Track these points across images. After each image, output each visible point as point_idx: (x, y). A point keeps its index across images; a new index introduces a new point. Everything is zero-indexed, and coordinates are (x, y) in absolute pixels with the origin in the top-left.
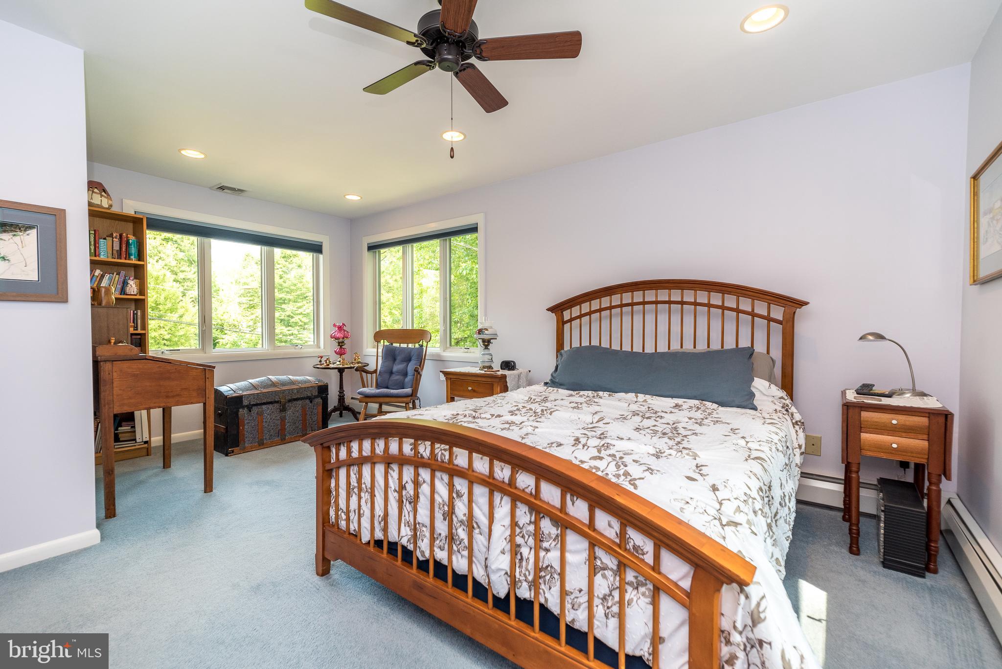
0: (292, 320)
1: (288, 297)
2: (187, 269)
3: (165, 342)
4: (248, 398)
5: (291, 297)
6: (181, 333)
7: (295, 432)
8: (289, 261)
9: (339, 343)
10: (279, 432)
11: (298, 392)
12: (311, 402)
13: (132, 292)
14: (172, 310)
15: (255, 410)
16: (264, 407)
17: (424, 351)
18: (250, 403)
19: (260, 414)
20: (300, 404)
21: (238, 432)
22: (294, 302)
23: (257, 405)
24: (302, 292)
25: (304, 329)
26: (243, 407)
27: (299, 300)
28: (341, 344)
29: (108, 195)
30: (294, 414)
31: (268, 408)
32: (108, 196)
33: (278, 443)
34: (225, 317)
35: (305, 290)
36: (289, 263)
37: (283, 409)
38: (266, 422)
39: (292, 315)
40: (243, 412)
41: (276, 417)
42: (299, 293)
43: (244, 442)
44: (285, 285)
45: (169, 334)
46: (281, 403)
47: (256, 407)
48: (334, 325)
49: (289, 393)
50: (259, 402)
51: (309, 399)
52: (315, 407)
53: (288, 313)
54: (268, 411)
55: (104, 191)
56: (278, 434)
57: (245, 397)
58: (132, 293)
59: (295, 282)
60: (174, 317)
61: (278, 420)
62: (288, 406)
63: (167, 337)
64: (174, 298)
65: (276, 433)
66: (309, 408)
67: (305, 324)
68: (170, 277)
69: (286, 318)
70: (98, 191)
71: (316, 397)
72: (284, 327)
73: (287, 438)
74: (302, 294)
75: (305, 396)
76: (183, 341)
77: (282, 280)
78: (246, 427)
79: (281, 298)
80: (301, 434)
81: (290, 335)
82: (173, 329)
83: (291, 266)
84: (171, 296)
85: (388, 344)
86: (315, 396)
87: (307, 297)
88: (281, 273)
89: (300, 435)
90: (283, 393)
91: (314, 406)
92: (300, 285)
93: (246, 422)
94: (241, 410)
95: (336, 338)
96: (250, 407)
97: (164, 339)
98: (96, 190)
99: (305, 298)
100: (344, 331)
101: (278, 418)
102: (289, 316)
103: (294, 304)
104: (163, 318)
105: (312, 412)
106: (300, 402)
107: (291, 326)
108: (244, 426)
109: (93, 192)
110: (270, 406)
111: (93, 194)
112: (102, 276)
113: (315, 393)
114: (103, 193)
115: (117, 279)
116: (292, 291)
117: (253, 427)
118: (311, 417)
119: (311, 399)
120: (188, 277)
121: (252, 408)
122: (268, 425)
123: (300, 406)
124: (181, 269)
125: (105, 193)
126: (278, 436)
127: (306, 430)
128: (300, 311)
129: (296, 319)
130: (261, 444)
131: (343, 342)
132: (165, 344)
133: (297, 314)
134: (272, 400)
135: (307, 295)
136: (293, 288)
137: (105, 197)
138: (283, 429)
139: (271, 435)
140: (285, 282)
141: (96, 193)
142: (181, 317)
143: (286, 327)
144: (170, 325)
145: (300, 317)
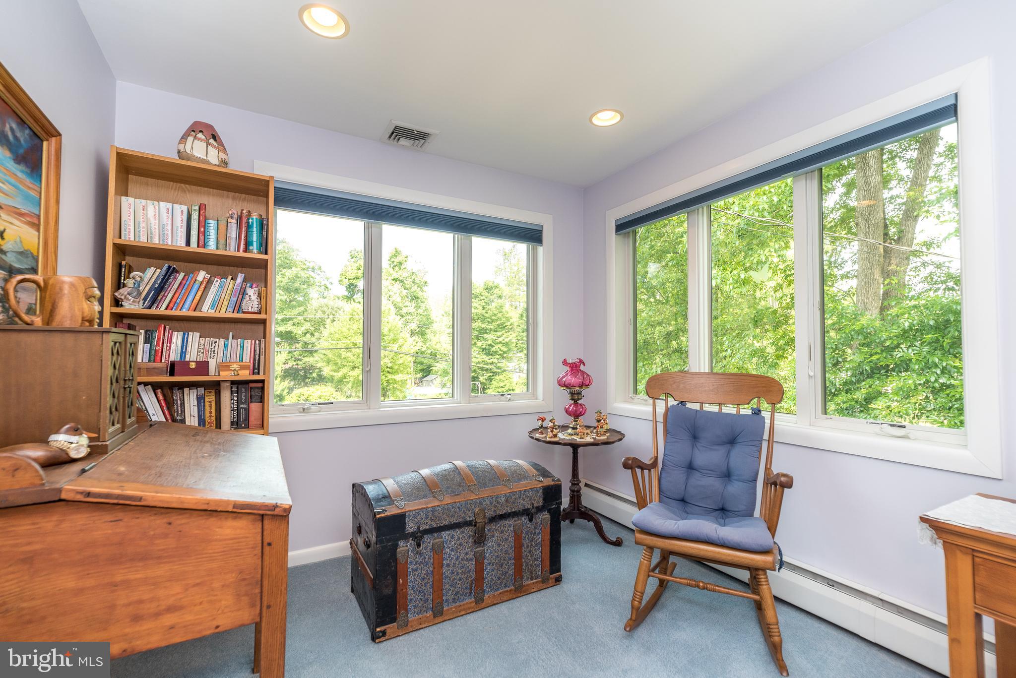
0: (493, 349)
1: (489, 327)
2: (409, 304)
3: (388, 369)
4: (415, 517)
5: (492, 327)
6: (401, 361)
7: (501, 583)
8: (491, 292)
9: (572, 394)
10: (471, 585)
11: (507, 501)
12: (531, 520)
13: (250, 308)
14: (394, 341)
15: (429, 541)
16: (445, 534)
17: (767, 425)
18: (419, 528)
19: (438, 550)
20: (510, 526)
21: (395, 591)
22: (495, 331)
23: (431, 531)
24: (502, 321)
25: (503, 358)
26: (406, 537)
27: (499, 330)
28: (576, 396)
29: (221, 144)
30: (499, 545)
31: (453, 537)
32: (221, 147)
33: (469, 608)
34: (438, 347)
35: (504, 319)
36: (491, 295)
37: (480, 539)
38: (448, 565)
39: (493, 344)
40: (405, 547)
41: (467, 553)
42: (499, 322)
43: (407, 610)
44: (487, 315)
45: (391, 362)
46: (475, 526)
47: (430, 536)
48: (565, 363)
49: (491, 504)
50: (435, 526)
51: (528, 515)
52: (537, 531)
53: (489, 342)
54: (453, 543)
55: (214, 137)
56: (471, 589)
57: (410, 515)
58: (250, 310)
59: (496, 312)
60: (395, 347)
61: (471, 560)
62: (489, 530)
63: (390, 365)
64: (396, 329)
65: (466, 588)
66: (527, 533)
67: (504, 352)
68: (393, 311)
69: (487, 347)
70: (203, 137)
71: (539, 510)
72: (484, 356)
73: (486, 596)
74: (502, 324)
75: (521, 508)
76: (402, 369)
77: (484, 311)
78: (411, 578)
79: (483, 328)
80: (512, 587)
81: (491, 364)
82: (395, 358)
83: (492, 297)
84: (393, 328)
85: (676, 403)
86: (537, 508)
87: (506, 326)
88: (484, 304)
89: (511, 590)
90: (481, 503)
91: (535, 528)
92: (500, 315)
93: (411, 567)
94: (401, 543)
95: (567, 386)
96: (418, 537)
97: (387, 367)
98: (200, 135)
99: (504, 327)
100: (583, 373)
101: (471, 556)
102: (490, 345)
103: (495, 333)
104: (387, 348)
105: (532, 541)
106: (510, 522)
107: (491, 355)
108: (407, 576)
109: (195, 137)
110: (457, 533)
111: (195, 141)
112: (209, 282)
113: (538, 502)
114: (212, 141)
115: (231, 286)
116: (493, 321)
117: (423, 579)
118: (530, 552)
119: (529, 514)
120: (409, 311)
121: (422, 537)
122: (452, 573)
123: (512, 528)
124: (405, 305)
125: (215, 140)
126: (471, 593)
127: (522, 578)
128: (500, 340)
129: (496, 348)
130: (439, 614)
131: (579, 394)
132: (388, 372)
133: (498, 343)
134: (460, 520)
135: (506, 324)
136: (494, 318)
137: (214, 147)
138: (479, 578)
139: (457, 593)
140: (487, 313)
141: (199, 139)
142: (401, 346)
143: (488, 356)
144: (392, 354)
145: (500, 346)
